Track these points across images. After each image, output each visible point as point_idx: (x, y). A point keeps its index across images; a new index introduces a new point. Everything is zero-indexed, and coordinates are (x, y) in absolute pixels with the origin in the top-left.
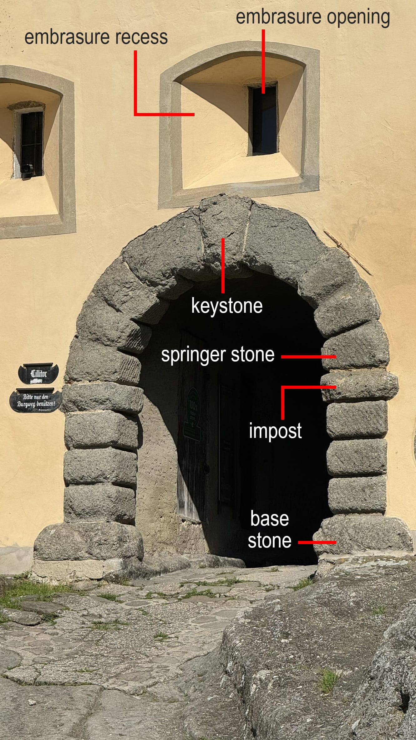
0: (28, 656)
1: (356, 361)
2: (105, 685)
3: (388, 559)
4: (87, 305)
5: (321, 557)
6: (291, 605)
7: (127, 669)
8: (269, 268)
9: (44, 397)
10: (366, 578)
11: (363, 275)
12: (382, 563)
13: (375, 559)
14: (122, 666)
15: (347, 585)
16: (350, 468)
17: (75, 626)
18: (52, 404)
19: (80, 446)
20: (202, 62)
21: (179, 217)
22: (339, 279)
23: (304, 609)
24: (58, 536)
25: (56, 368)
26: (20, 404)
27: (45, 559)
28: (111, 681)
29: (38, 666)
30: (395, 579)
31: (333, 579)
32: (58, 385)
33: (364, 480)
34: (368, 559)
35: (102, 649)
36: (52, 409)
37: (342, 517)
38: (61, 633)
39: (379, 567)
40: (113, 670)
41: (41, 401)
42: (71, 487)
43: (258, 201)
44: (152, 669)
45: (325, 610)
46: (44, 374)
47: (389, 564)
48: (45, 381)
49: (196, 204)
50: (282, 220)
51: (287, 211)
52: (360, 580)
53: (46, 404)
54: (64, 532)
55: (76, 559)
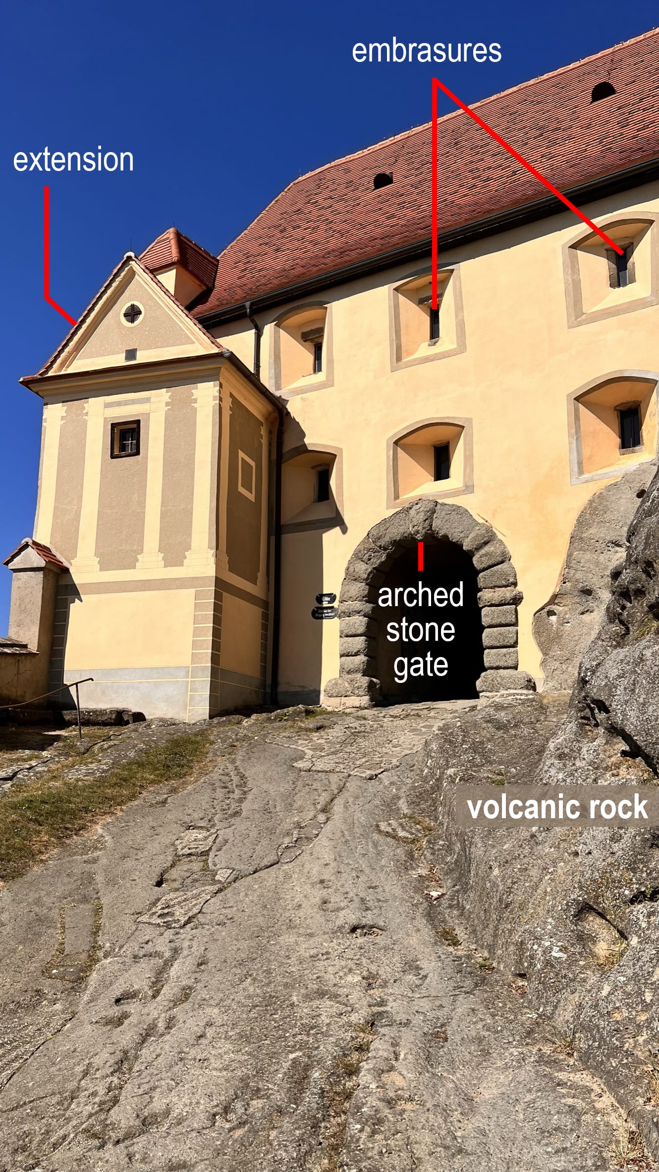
0: (309, 753)
1: (498, 584)
2: (351, 773)
3: (521, 695)
4: (350, 562)
5: (481, 694)
6: (467, 722)
7: (366, 762)
8: (446, 537)
9: (329, 611)
10: (510, 706)
11: (500, 536)
12: (518, 697)
13: (514, 695)
14: (364, 760)
15: (499, 710)
16: (497, 644)
17: (340, 734)
18: (333, 614)
19: (347, 636)
20: (408, 431)
21: (397, 513)
22: (486, 539)
23: (475, 725)
24: (336, 684)
25: (335, 596)
26: (317, 615)
27: (329, 697)
28: (356, 770)
29: (314, 760)
30: (528, 706)
31: (491, 706)
32: (336, 604)
33: (504, 650)
34: (510, 695)
35: (354, 748)
36: (333, 617)
37: (492, 671)
38: (331, 738)
39: (517, 699)
40: (358, 763)
41: (328, 613)
42: (343, 658)
43: (440, 501)
44: (381, 762)
45: (489, 725)
46: (329, 599)
47: (522, 697)
48: (329, 602)
49: (407, 506)
50: (454, 510)
51: (456, 505)
52: (507, 707)
53: (330, 614)
54: (340, 682)
55: (346, 696)
